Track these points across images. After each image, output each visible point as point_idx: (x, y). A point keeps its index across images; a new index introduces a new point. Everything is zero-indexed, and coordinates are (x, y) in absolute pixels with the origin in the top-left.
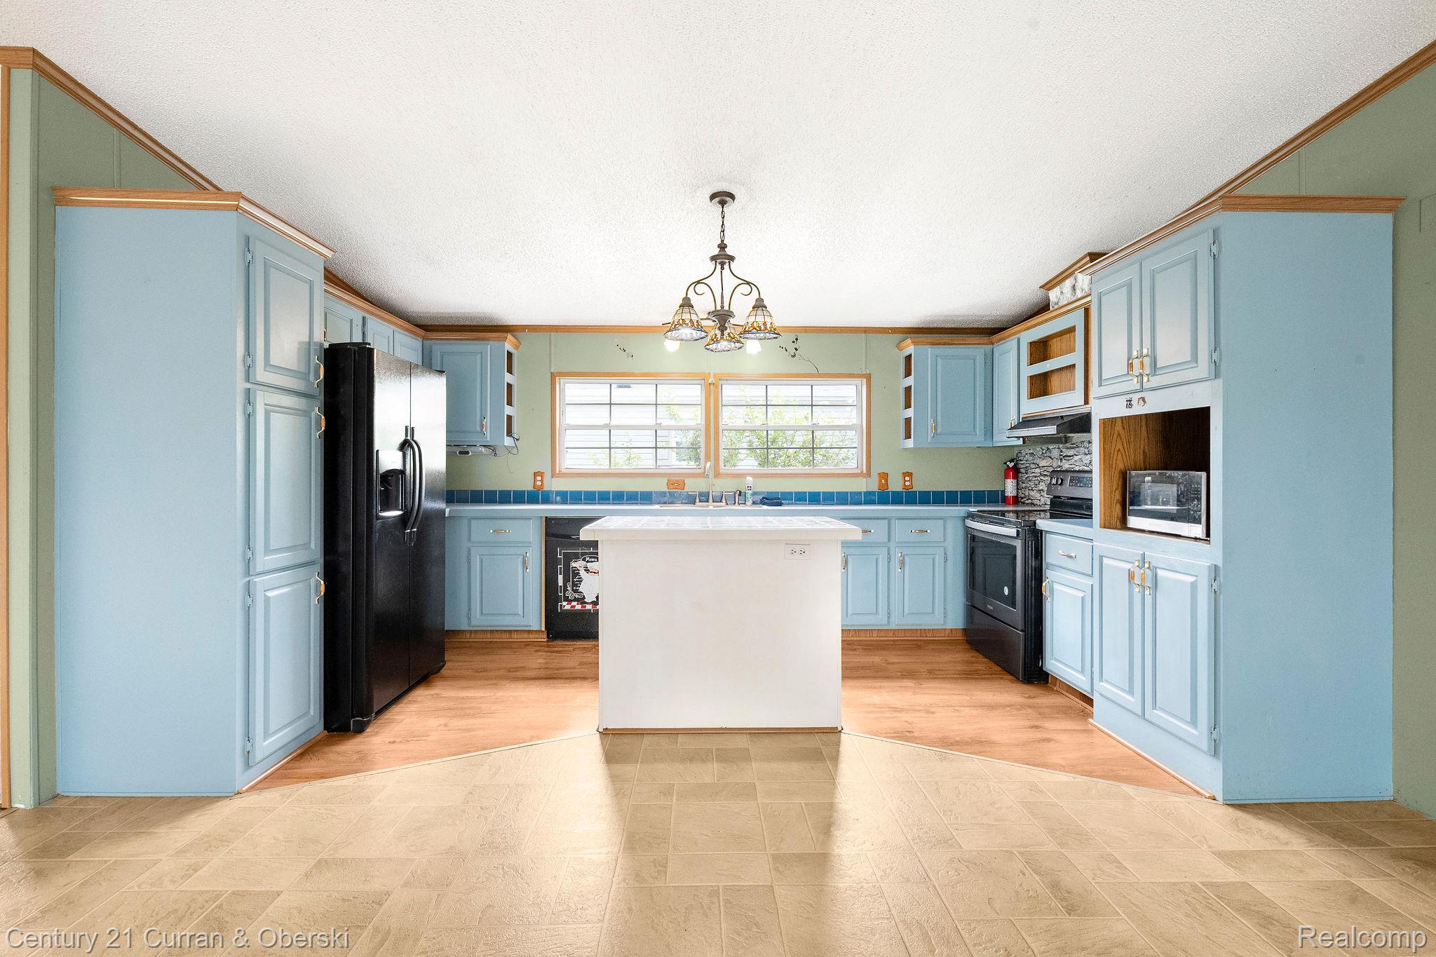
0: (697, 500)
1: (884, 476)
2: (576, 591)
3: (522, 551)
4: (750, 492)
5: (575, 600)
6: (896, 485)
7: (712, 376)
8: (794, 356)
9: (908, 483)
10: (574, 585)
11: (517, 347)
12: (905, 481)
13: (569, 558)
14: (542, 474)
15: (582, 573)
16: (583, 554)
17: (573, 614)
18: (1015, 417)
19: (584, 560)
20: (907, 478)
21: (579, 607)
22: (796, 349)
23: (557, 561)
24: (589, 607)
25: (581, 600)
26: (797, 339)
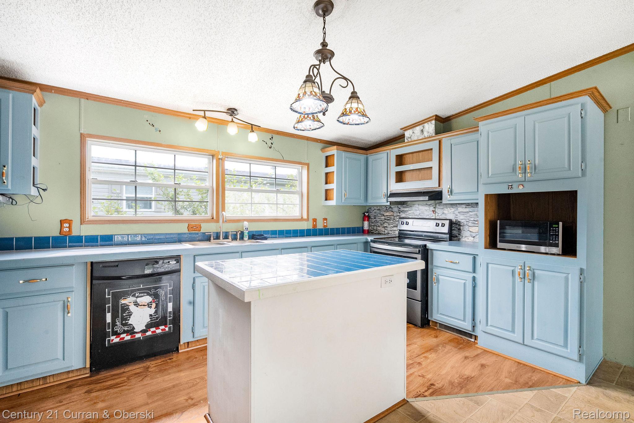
0: (212, 238)
1: (315, 220)
2: (126, 325)
3: (64, 297)
4: (247, 231)
5: (124, 332)
6: (320, 226)
7: (221, 153)
8: (270, 148)
9: (325, 224)
10: (123, 319)
11: (41, 105)
12: (324, 223)
13: (117, 297)
14: (70, 222)
15: (132, 308)
16: (132, 291)
17: (123, 345)
18: (386, 191)
19: (134, 296)
20: (325, 222)
21: (128, 338)
22: (272, 144)
23: (105, 301)
24: (138, 336)
25: (131, 332)
26: (272, 138)
